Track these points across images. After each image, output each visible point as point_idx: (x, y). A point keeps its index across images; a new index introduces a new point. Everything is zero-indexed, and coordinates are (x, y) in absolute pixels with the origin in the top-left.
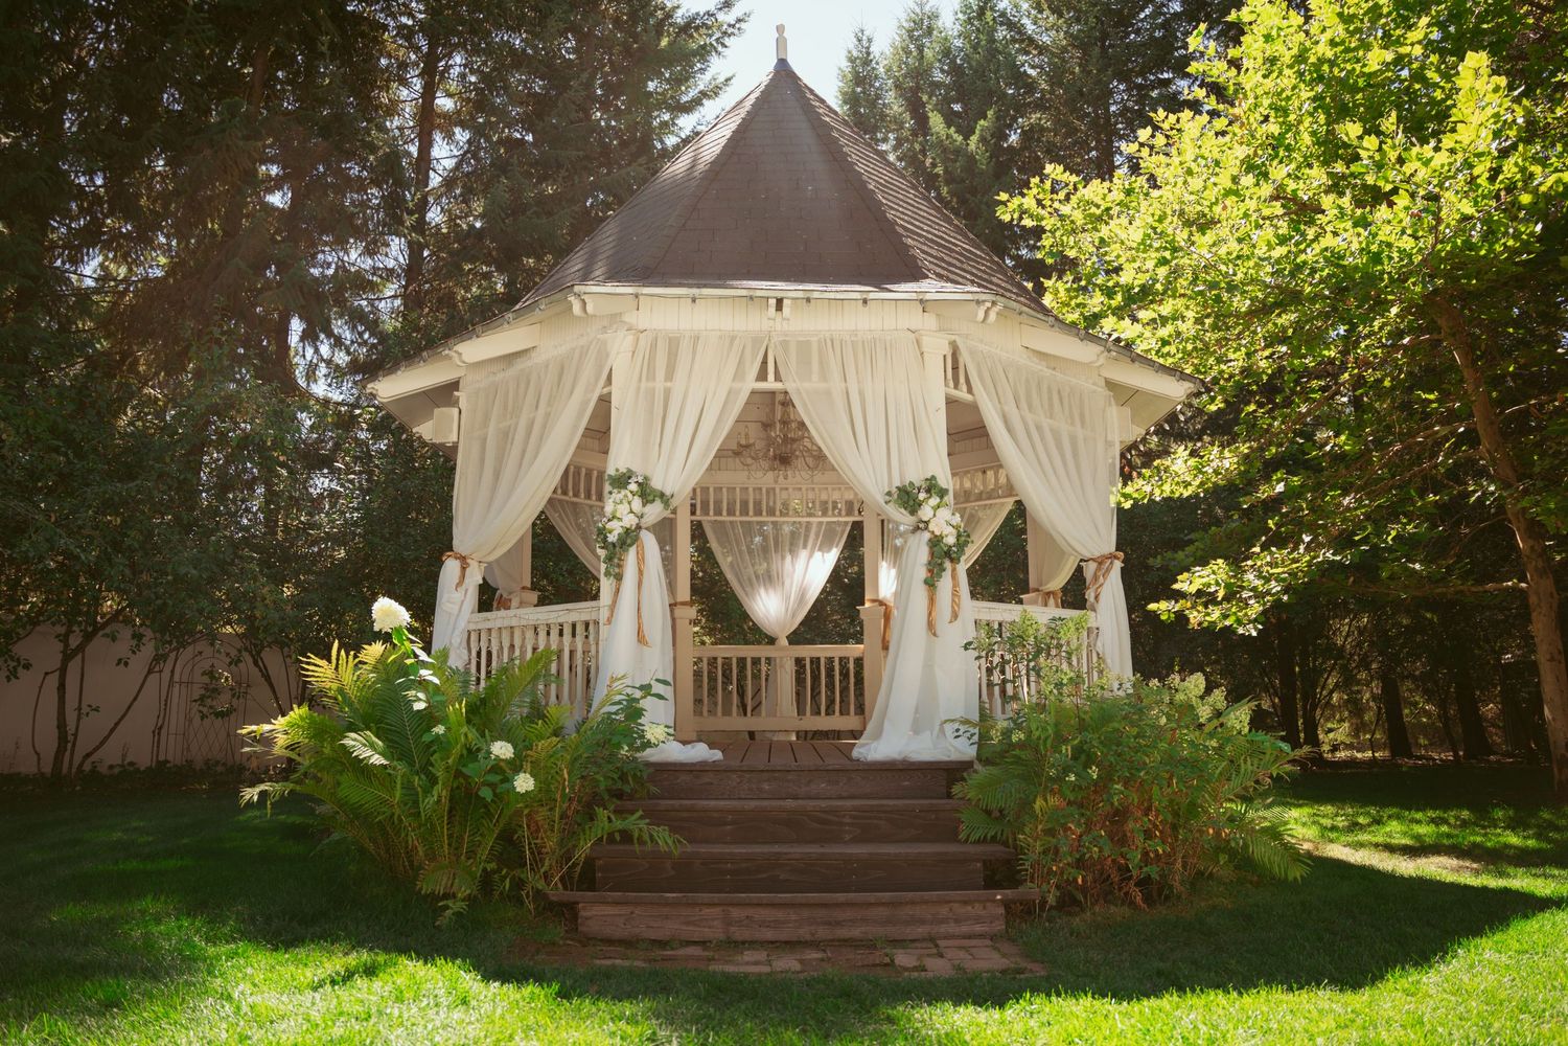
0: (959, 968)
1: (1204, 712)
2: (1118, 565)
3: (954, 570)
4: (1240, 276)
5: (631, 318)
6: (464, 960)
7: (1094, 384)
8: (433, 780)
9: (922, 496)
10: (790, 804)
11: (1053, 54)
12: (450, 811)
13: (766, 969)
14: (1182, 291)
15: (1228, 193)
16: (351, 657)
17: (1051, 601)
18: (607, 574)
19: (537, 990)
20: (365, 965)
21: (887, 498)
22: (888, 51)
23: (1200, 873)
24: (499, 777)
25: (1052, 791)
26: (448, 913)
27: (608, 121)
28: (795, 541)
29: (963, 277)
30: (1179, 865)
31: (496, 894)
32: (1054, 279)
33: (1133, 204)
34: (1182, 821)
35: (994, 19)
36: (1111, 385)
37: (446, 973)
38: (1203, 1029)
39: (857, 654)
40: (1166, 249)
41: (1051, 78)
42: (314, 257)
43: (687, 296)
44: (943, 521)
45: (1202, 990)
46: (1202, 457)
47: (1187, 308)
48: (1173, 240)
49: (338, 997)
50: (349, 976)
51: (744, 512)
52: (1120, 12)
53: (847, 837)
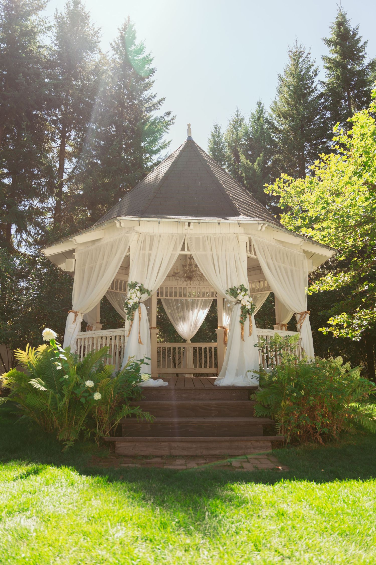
0: (256, 467)
1: (343, 371)
2: (308, 315)
3: (250, 318)
4: (352, 213)
5: (137, 228)
6: (72, 467)
7: (299, 252)
8: (63, 396)
9: (239, 291)
10: (192, 402)
11: (284, 133)
12: (69, 407)
13: (184, 467)
14: (330, 218)
15: (348, 183)
16: (33, 350)
17: (284, 328)
18: (128, 319)
19: (100, 479)
20: (34, 469)
21: (227, 292)
22: (226, 132)
23: (343, 431)
24: (88, 394)
25: (287, 399)
26: (67, 446)
27: (127, 156)
28: (193, 305)
29: (253, 215)
30: (335, 428)
31: (85, 439)
32: (284, 214)
33: (313, 187)
34: (335, 411)
35: (263, 121)
36: (305, 252)
37: (65, 472)
38: (351, 497)
39: (215, 346)
40: (324, 203)
41: (283, 142)
42: (21, 202)
43: (156, 221)
44: (246, 300)
45: (348, 480)
46: (337, 277)
47: (332, 224)
48: (327, 200)
49: (23, 484)
50: (28, 474)
51: (176, 295)
52: (308, 117)
53: (213, 415)
